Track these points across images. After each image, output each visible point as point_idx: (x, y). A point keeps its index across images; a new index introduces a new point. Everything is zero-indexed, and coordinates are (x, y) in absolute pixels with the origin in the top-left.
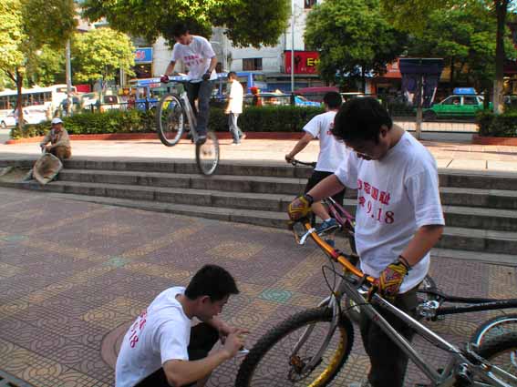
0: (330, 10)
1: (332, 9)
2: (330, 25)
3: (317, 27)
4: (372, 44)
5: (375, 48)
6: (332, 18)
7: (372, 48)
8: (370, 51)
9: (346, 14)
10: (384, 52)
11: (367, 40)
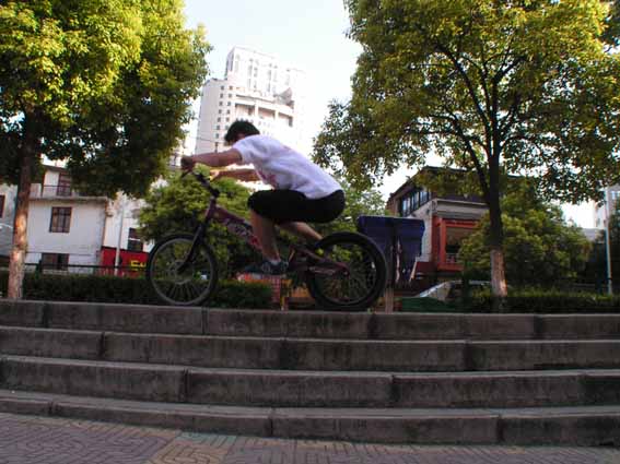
0: (178, 193)
1: (181, 191)
2: (177, 211)
3: (158, 213)
4: (229, 242)
5: (232, 247)
6: (181, 202)
7: (228, 247)
8: (225, 250)
9: (199, 200)
10: (244, 253)
11: (222, 237)
